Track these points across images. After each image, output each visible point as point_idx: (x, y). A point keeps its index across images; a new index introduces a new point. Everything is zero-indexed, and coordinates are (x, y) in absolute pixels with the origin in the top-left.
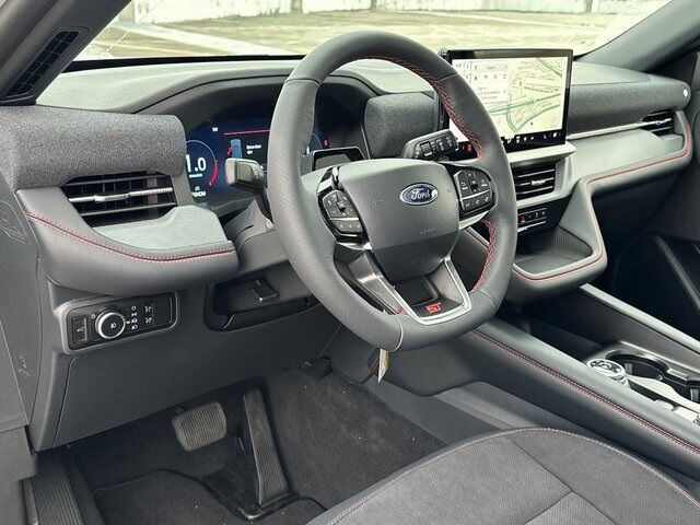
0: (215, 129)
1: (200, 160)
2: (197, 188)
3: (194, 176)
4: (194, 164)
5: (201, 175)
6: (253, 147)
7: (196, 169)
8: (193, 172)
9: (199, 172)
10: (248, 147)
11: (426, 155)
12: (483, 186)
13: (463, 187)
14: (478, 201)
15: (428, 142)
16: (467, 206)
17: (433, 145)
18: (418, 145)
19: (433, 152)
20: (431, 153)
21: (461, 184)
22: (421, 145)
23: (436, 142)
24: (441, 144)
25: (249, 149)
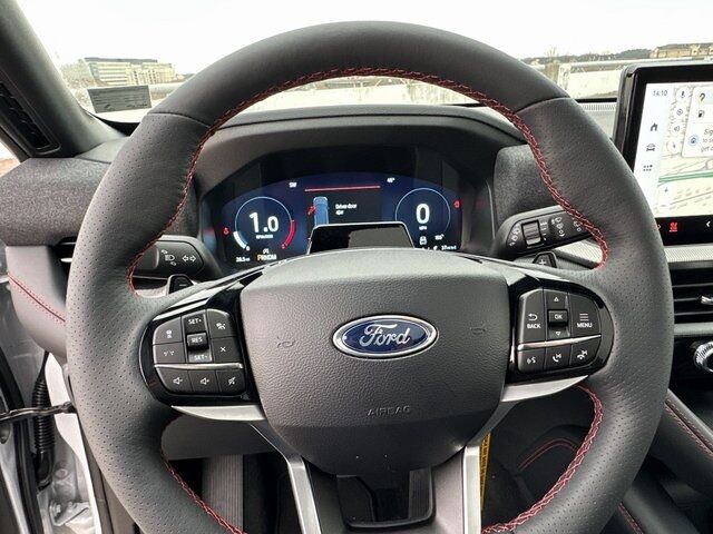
0: (293, 185)
1: (270, 219)
2: (266, 251)
3: (262, 237)
4: (263, 223)
5: (271, 236)
6: (345, 207)
7: (266, 230)
8: (261, 232)
9: (269, 232)
10: (338, 206)
11: (529, 242)
12: (579, 325)
13: (530, 322)
14: (560, 356)
15: (537, 221)
16: (529, 361)
17: (544, 226)
18: (518, 225)
19: (542, 239)
20: (538, 240)
21: (527, 317)
22: (522, 225)
23: (550, 222)
24: (560, 226)
25: (340, 209)
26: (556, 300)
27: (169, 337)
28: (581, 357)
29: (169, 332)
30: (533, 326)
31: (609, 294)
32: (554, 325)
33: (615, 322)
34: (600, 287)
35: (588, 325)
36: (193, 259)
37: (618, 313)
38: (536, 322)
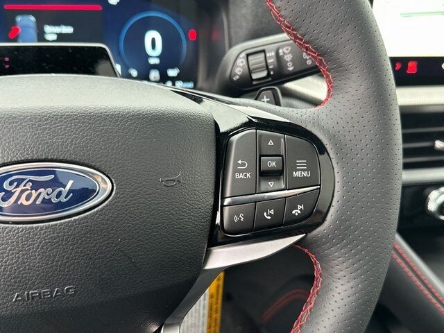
6: (57, 30)
10: (48, 29)
11: (255, 76)
12: (296, 174)
13: (239, 171)
14: (272, 212)
15: (264, 51)
16: (236, 219)
17: (271, 57)
18: (243, 55)
19: (269, 73)
20: (264, 74)
21: (236, 164)
22: (248, 55)
23: (277, 53)
24: (288, 58)
25: (51, 32)
26: (271, 143)
28: (296, 212)
30: (242, 176)
31: (332, 137)
32: (266, 174)
33: (336, 170)
34: (322, 128)
35: (305, 174)
37: (340, 159)
38: (246, 171)
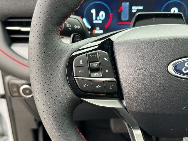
3: (97, 22)
4: (97, 15)
8: (96, 19)
10: (133, 8)
27: (81, 63)
29: (81, 61)
36: (79, 27)
